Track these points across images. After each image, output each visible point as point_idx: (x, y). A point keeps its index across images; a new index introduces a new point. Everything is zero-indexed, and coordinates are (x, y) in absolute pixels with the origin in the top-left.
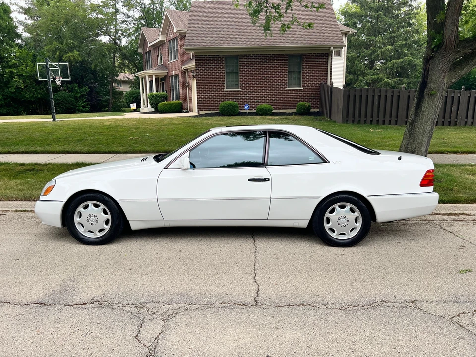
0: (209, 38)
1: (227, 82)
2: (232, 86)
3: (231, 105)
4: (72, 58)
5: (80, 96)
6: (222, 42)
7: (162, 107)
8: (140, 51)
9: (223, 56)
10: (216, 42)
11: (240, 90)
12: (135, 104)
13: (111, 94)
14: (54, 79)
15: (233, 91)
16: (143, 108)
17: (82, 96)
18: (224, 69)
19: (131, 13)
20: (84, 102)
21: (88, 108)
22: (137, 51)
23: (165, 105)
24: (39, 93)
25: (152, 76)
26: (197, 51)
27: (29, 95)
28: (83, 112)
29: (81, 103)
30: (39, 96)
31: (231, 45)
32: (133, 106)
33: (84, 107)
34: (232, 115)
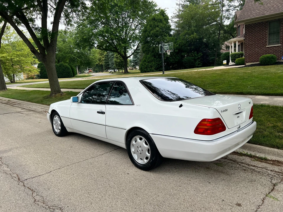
0: (257, 11)
1: (269, 40)
2: (273, 43)
3: (268, 57)
4: (192, 38)
5: (197, 59)
6: (266, 12)
7: (237, 61)
8: (235, 26)
9: (267, 22)
10: (261, 13)
11: (280, 45)
12: (226, 61)
13: (216, 55)
14: (166, 52)
15: (274, 47)
16: (231, 63)
17: (199, 58)
18: (268, 31)
19: (232, 3)
20: (199, 62)
21: (201, 65)
22: (233, 27)
23: (240, 60)
24: (178, 59)
25: (236, 42)
26: (245, 22)
27: (172, 60)
28: (198, 67)
29: (197, 62)
30: (177, 60)
31: (273, 13)
32: (225, 62)
33: (199, 64)
34: (268, 65)
